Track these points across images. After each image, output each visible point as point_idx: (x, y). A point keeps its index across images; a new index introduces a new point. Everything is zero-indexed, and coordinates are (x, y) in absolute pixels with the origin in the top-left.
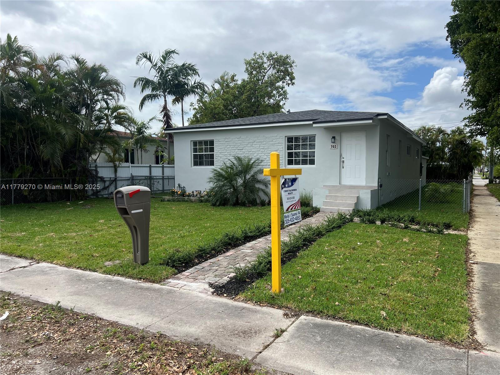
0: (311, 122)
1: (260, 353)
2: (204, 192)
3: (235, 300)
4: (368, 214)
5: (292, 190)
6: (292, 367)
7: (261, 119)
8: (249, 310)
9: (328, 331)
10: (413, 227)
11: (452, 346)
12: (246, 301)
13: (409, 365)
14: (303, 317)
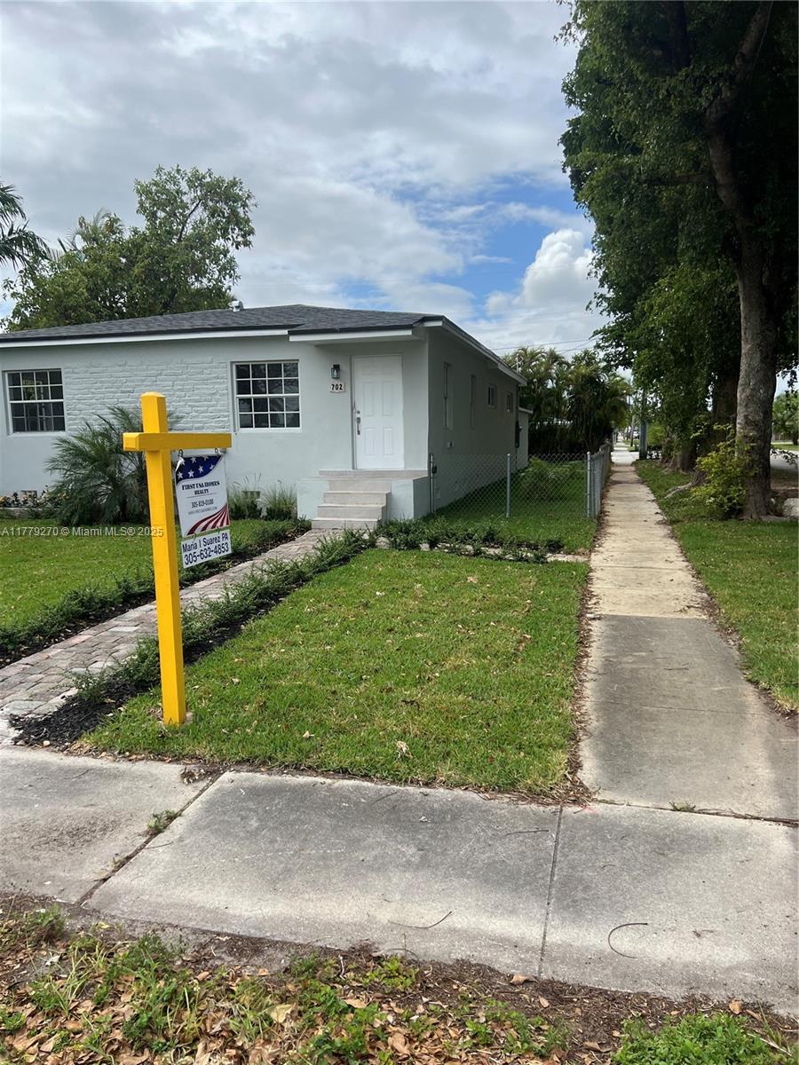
0: (285, 332)
1: (105, 880)
2: (44, 495)
3: (71, 753)
4: (406, 529)
5: (207, 484)
6: (175, 905)
7: (174, 322)
8: (100, 773)
9: (279, 803)
10: (491, 551)
11: (531, 803)
12: (95, 752)
13: (439, 859)
14: (227, 776)
